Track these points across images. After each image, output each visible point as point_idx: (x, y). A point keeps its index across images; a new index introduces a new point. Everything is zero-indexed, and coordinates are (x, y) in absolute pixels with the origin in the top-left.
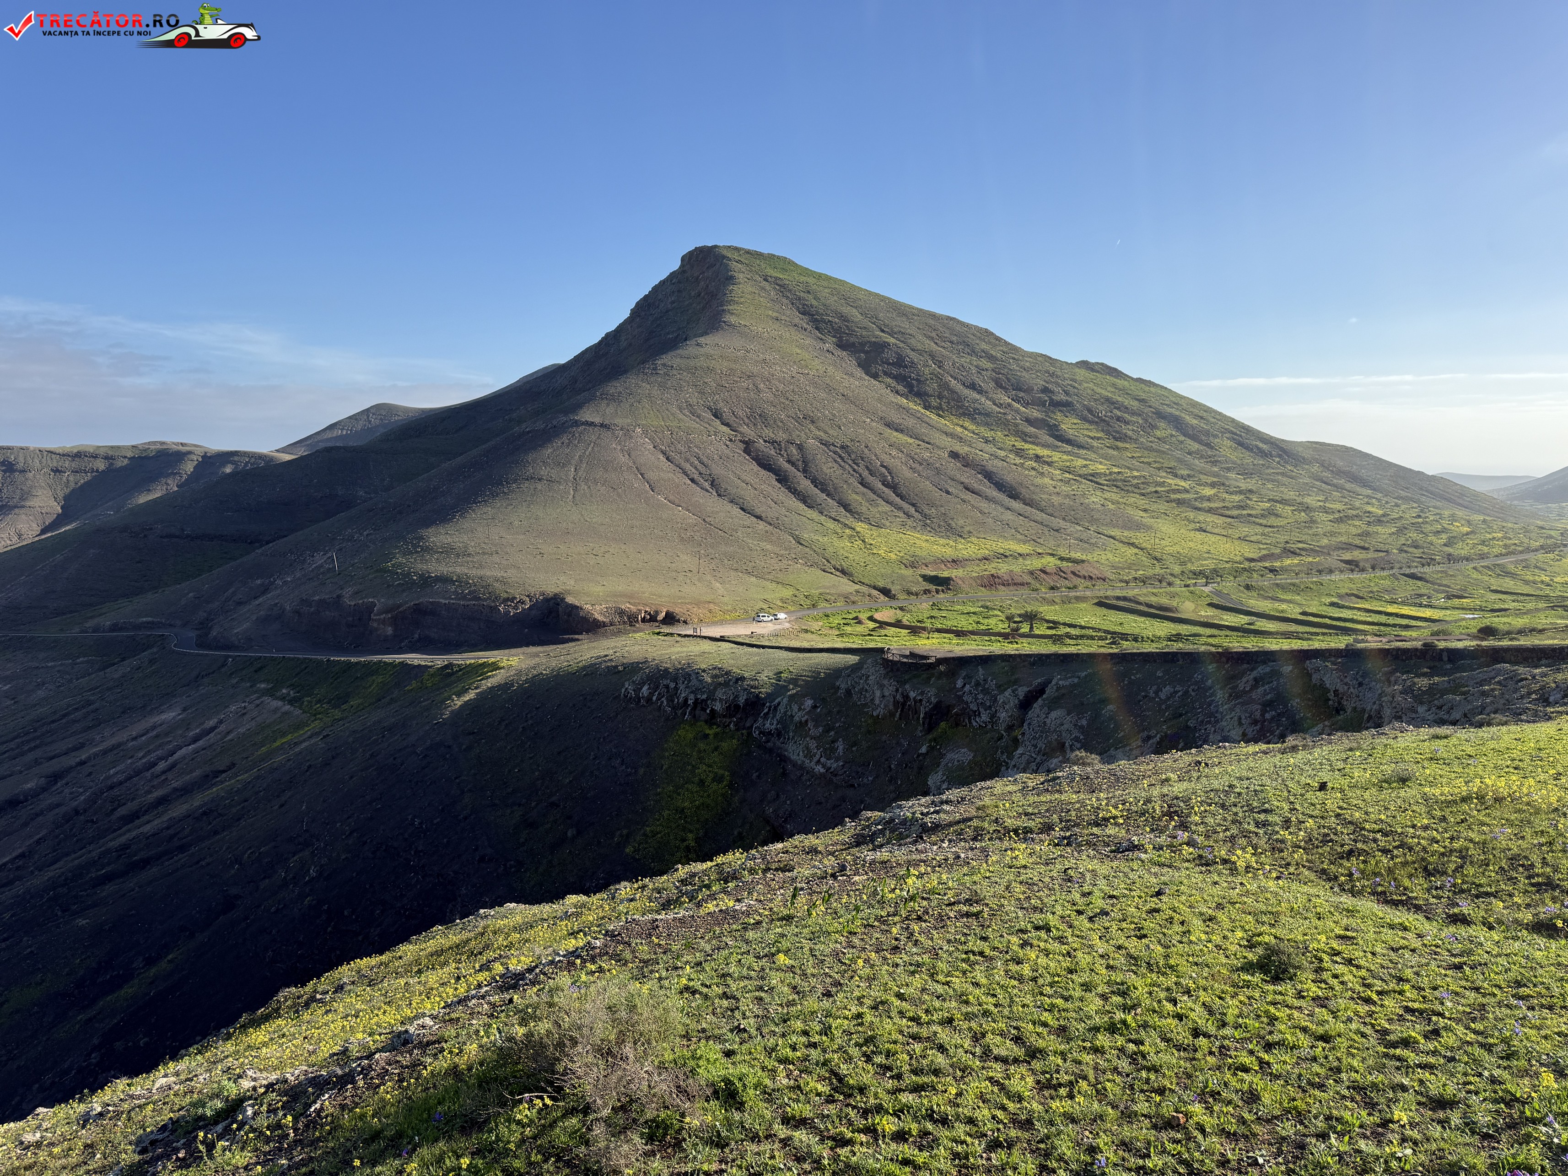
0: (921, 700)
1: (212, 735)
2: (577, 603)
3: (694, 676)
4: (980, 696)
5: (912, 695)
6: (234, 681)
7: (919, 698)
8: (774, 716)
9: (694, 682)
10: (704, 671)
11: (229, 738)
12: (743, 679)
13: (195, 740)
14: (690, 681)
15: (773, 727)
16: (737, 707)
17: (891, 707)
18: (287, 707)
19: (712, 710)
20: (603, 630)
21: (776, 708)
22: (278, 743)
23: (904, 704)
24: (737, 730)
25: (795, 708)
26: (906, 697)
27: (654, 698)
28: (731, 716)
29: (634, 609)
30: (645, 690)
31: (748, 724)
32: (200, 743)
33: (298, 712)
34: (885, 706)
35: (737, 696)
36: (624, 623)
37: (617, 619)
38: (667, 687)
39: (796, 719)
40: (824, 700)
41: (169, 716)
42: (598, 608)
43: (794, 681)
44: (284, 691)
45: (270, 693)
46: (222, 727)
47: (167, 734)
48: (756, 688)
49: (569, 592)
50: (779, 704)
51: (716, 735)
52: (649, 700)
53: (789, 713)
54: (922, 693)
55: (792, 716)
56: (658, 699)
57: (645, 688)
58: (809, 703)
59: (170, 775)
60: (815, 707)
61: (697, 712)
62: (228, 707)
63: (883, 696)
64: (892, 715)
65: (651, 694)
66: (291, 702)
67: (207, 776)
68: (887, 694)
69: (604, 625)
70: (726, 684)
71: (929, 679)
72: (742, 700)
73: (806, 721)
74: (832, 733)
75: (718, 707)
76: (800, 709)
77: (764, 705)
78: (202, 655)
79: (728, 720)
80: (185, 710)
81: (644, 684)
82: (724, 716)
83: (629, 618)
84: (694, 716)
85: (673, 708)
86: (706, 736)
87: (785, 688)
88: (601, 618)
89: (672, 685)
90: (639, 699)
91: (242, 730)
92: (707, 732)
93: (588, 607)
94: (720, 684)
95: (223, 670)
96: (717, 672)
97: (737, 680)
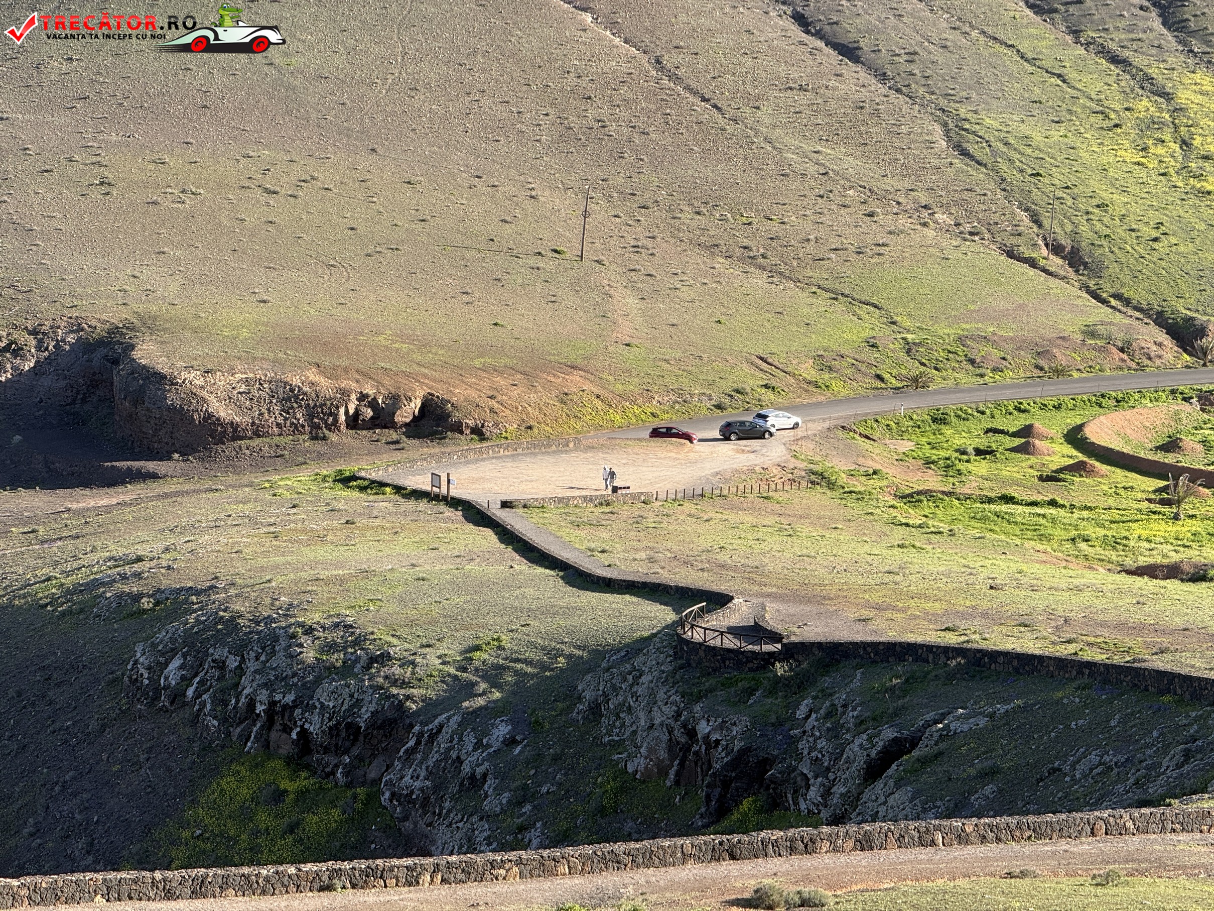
0: (717, 742)
2: (162, 365)
3: (283, 643)
4: (822, 743)
5: (703, 728)
7: (715, 736)
8: (425, 758)
9: (279, 660)
10: (309, 631)
12: (384, 658)
14: (274, 653)
15: (417, 784)
16: (353, 730)
17: (663, 754)
19: (304, 733)
20: (229, 448)
21: (433, 736)
23: (686, 749)
24: (349, 785)
25: (470, 740)
26: (692, 734)
27: (190, 692)
28: (340, 751)
29: (326, 386)
30: (174, 669)
31: (372, 775)
34: (651, 750)
35: (358, 703)
36: (296, 428)
37: (272, 419)
38: (221, 665)
39: (466, 768)
40: (535, 727)
42: (221, 380)
43: (493, 675)
48: (404, 684)
49: (150, 324)
50: (440, 728)
51: (302, 794)
52: (177, 696)
53: (454, 755)
54: (721, 727)
55: (459, 761)
56: (198, 695)
57: (176, 663)
58: (502, 730)
60: (511, 742)
61: (274, 735)
63: (651, 727)
64: (663, 772)
65: (186, 681)
68: (657, 722)
69: (234, 433)
70: (347, 669)
71: (751, 692)
72: (365, 713)
73: (485, 776)
74: (527, 808)
75: (315, 725)
76: (478, 745)
77: (412, 726)
79: (334, 761)
81: (174, 652)
82: (326, 750)
83: (310, 416)
84: (267, 745)
85: (224, 721)
86: (279, 796)
87: (468, 690)
88: (224, 412)
89: (233, 662)
90: (157, 691)
92: (285, 784)
93: (195, 378)
94: (331, 669)
96: (336, 636)
97: (373, 660)
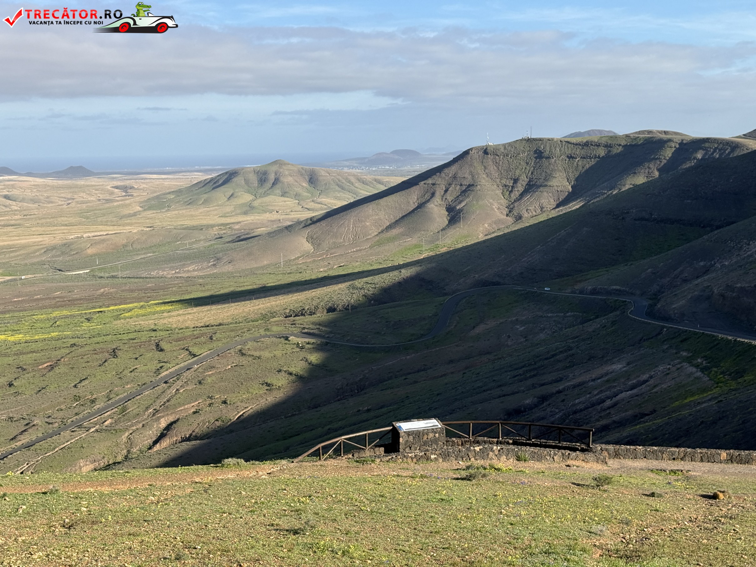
1: (644, 386)
6: (665, 347)
11: (655, 390)
13: (632, 388)
18: (699, 374)
22: (686, 401)
32: (635, 391)
33: (706, 379)
41: (617, 367)
44: (699, 360)
45: (689, 360)
46: (651, 382)
47: (614, 381)
59: (612, 411)
62: (657, 366)
66: (703, 370)
67: (636, 416)
78: (646, 323)
80: (628, 364)
91: (665, 386)
95: (659, 337)
